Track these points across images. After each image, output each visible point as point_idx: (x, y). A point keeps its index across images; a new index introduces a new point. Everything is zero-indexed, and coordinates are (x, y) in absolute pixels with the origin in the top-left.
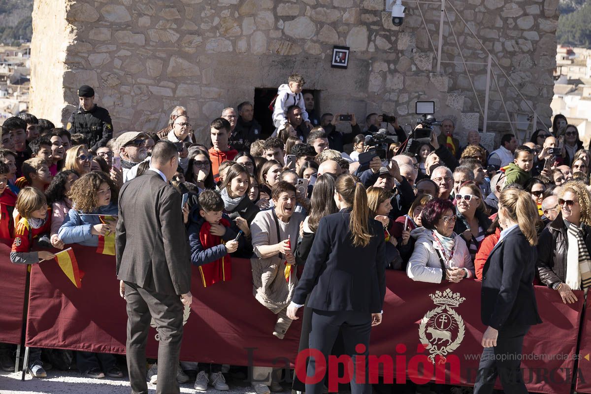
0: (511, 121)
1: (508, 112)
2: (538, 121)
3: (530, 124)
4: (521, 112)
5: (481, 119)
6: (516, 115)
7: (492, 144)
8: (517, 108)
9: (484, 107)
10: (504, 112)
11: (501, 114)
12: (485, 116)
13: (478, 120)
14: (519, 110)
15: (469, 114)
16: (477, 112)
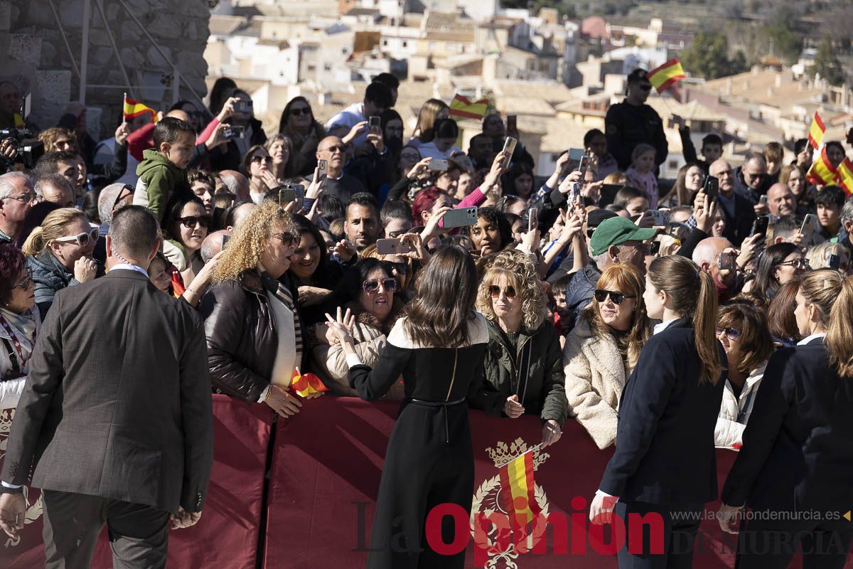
0: (131, 85)
1: (125, 67)
2: (183, 84)
3: (167, 91)
4: (148, 68)
5: (75, 81)
6: (139, 75)
7: (96, 128)
8: (143, 60)
9: (79, 59)
10: (118, 68)
11: (112, 72)
12: (83, 76)
13: (69, 82)
14: (145, 64)
15: (52, 73)
16: (67, 68)
